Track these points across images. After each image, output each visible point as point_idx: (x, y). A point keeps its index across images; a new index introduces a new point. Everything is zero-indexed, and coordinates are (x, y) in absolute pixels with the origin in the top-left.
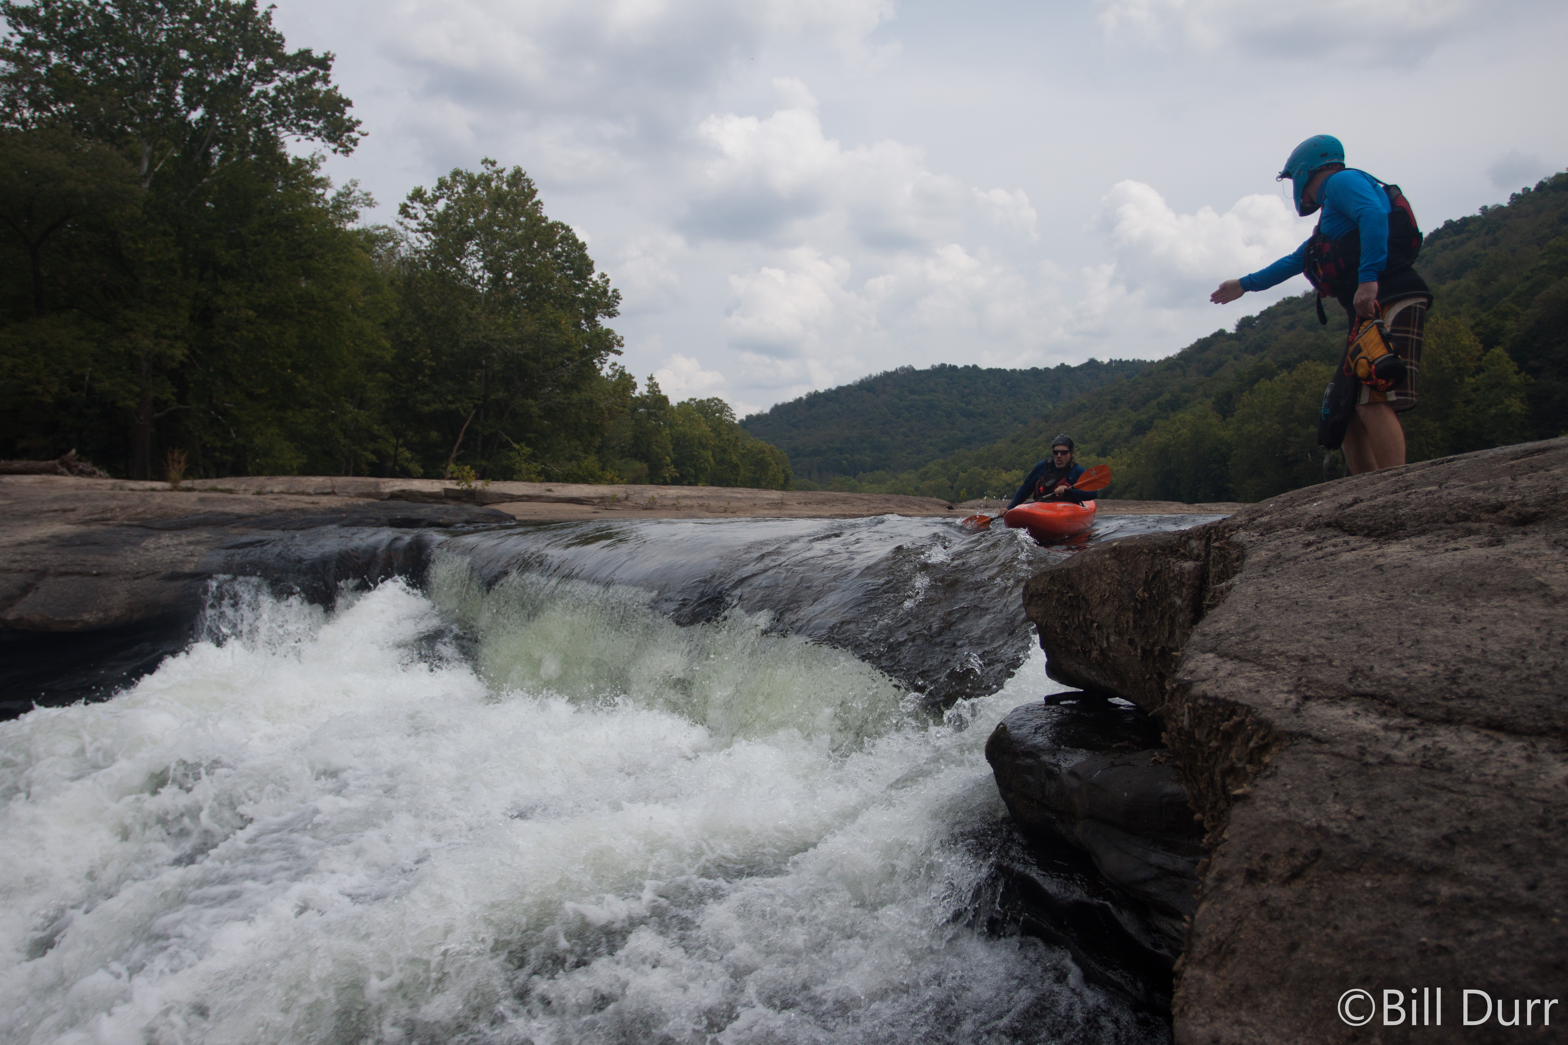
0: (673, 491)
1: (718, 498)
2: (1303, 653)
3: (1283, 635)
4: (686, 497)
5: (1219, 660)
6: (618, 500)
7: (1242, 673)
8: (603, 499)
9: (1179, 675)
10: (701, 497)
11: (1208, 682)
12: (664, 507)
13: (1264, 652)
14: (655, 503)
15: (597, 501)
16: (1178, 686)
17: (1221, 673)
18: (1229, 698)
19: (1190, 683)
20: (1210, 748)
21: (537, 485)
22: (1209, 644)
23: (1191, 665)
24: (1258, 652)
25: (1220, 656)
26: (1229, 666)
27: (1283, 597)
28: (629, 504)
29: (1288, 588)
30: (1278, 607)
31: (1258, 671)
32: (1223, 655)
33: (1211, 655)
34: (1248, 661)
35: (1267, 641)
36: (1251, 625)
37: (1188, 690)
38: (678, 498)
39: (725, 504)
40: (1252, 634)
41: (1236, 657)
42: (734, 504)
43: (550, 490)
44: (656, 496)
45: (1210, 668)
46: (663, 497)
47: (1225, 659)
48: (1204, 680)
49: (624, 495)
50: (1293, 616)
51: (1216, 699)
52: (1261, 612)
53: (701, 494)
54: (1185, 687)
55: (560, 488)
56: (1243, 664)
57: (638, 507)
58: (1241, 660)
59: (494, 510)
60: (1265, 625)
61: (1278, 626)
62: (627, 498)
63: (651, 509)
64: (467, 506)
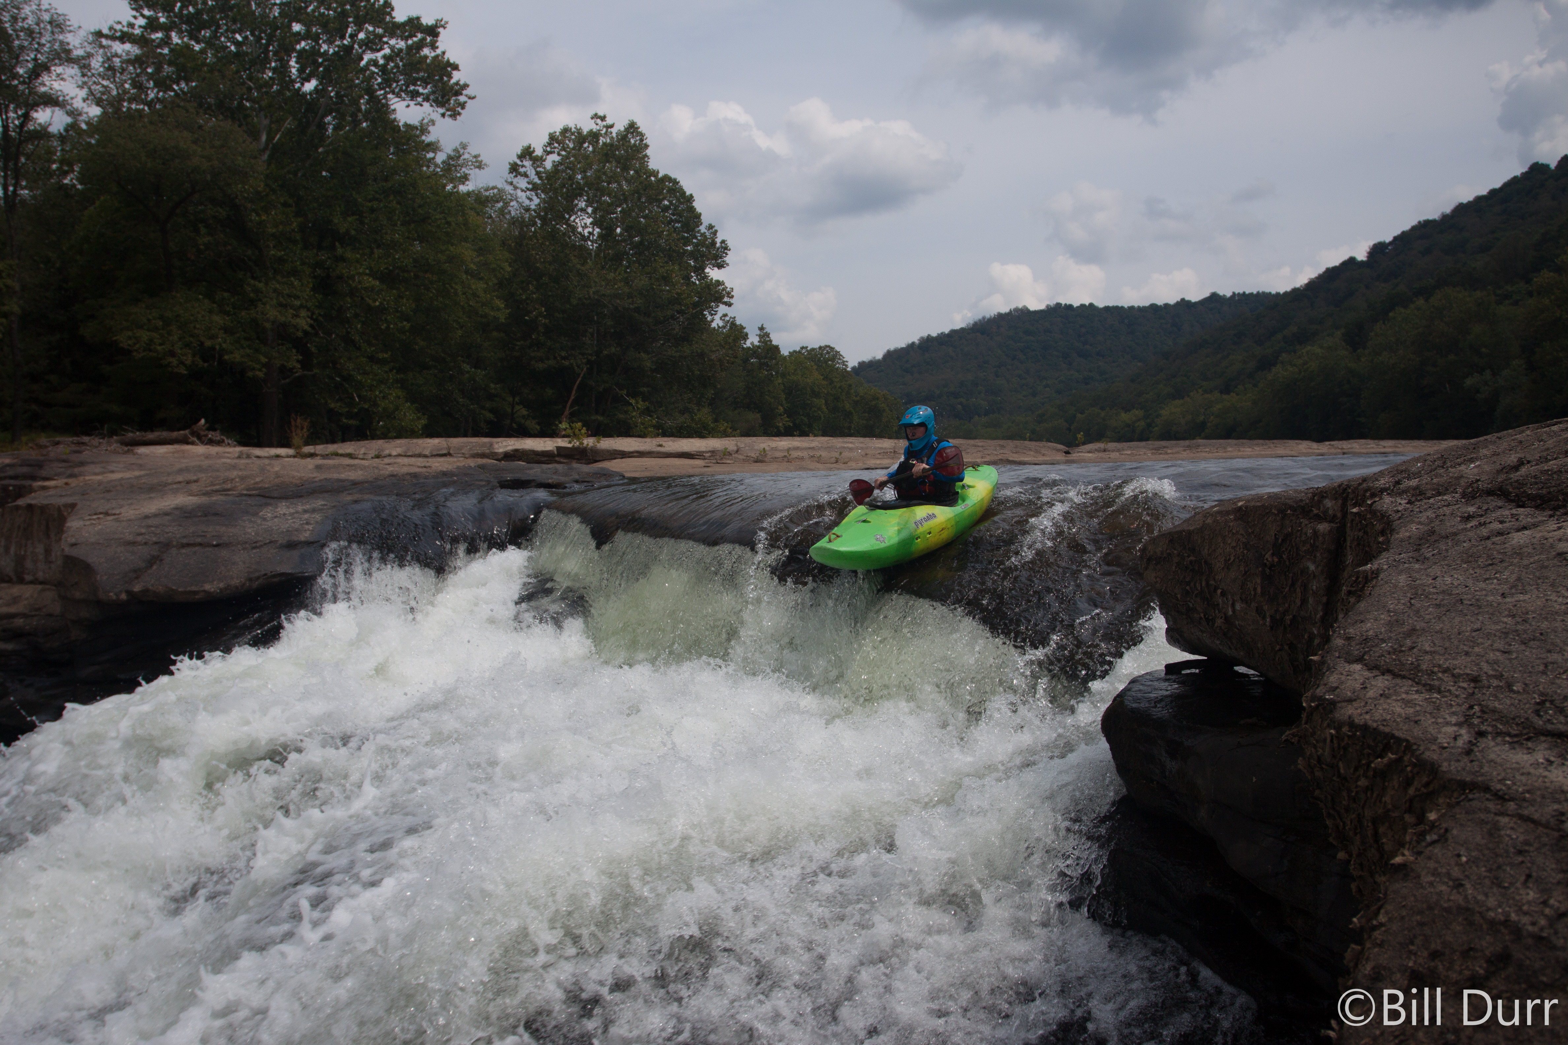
0: (783, 443)
1: (829, 448)
2: (1472, 670)
3: (1447, 644)
4: (797, 449)
5: (1367, 674)
6: (730, 454)
7: (1396, 693)
8: (713, 452)
9: (1320, 691)
10: (813, 448)
11: (1355, 704)
12: (775, 459)
13: (1424, 667)
14: (766, 455)
15: (707, 455)
16: (1317, 706)
17: (1371, 694)
18: (1381, 728)
19: (1333, 703)
20: (1357, 787)
21: (648, 440)
22: (1356, 651)
23: (1333, 679)
24: (1417, 668)
25: (1370, 669)
26: (1381, 682)
27: (1443, 592)
28: (741, 457)
29: (1448, 580)
30: (1438, 606)
31: (1417, 692)
32: (1373, 667)
33: (1357, 667)
34: (1403, 677)
35: (1426, 652)
36: (1406, 628)
37: (1331, 712)
38: (789, 450)
39: (837, 455)
40: (1408, 642)
41: (1389, 671)
42: (846, 454)
43: (661, 446)
44: (767, 448)
45: (1358, 686)
46: (775, 449)
47: (1376, 672)
48: (1350, 701)
49: (735, 448)
50: (1457, 620)
51: (1365, 727)
52: (1418, 611)
53: (813, 445)
54: (1327, 707)
55: (670, 443)
56: (1398, 681)
57: (747, 460)
58: (1395, 675)
59: (602, 469)
60: (1423, 630)
61: (1440, 632)
62: (737, 451)
63: (762, 461)
64: (575, 465)
